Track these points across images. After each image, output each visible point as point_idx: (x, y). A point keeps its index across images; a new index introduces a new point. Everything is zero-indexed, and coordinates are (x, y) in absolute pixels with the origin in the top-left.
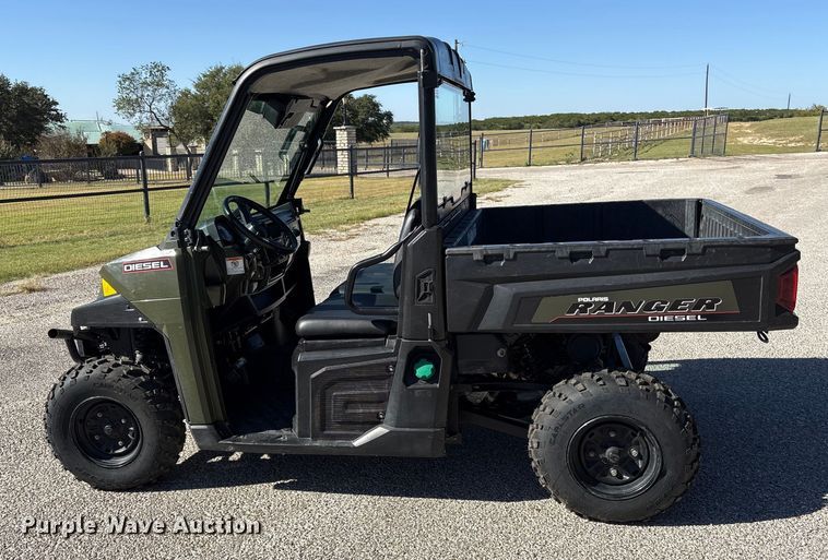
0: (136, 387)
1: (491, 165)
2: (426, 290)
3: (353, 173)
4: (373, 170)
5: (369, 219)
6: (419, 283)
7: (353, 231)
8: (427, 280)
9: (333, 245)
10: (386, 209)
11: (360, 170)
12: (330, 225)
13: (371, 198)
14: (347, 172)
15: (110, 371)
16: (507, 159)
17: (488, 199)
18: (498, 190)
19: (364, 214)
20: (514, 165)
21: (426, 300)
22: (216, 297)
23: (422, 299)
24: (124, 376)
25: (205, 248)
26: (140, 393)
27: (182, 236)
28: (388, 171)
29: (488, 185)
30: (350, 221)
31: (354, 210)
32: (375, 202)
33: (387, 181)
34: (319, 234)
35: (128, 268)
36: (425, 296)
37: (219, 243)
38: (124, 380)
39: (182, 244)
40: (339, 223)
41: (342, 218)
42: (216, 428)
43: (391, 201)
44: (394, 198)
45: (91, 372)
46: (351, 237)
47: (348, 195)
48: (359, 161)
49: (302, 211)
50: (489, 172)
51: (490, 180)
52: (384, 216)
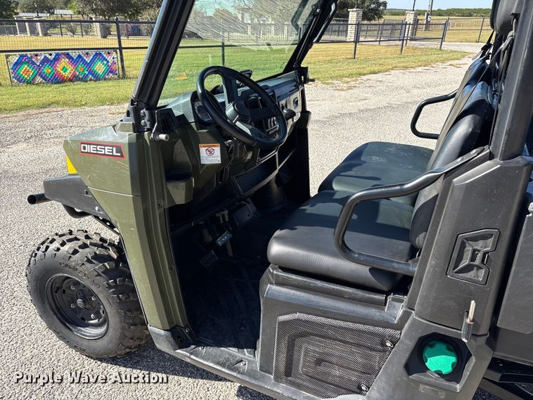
0: (99, 275)
1: (452, 40)
2: (473, 259)
3: (357, 41)
4: (370, 40)
5: (364, 75)
6: (463, 246)
7: (352, 83)
8: (479, 245)
9: (337, 93)
10: (376, 69)
11: (361, 39)
12: (336, 78)
13: (367, 60)
14: (353, 40)
15: (75, 252)
16: (462, 37)
17: (451, 65)
18: (458, 59)
19: (362, 71)
20: (467, 41)
21: (471, 275)
22: (179, 193)
23: (462, 271)
24: (88, 261)
25: (162, 136)
26: (103, 281)
27: (138, 118)
28: (380, 41)
29: (451, 55)
30: (351, 75)
31: (354, 68)
32: (369, 63)
33: (378, 48)
34: (328, 84)
35: (84, 148)
36: (468, 268)
37: (193, 124)
38: (88, 265)
39: (138, 128)
40: (344, 76)
41: (345, 72)
42: (173, 335)
43: (381, 62)
44: (383, 60)
45: (58, 249)
46: (350, 88)
47: (352, 56)
48: (362, 33)
49: (307, 80)
50: (450, 45)
51: (451, 51)
52: (375, 73)
